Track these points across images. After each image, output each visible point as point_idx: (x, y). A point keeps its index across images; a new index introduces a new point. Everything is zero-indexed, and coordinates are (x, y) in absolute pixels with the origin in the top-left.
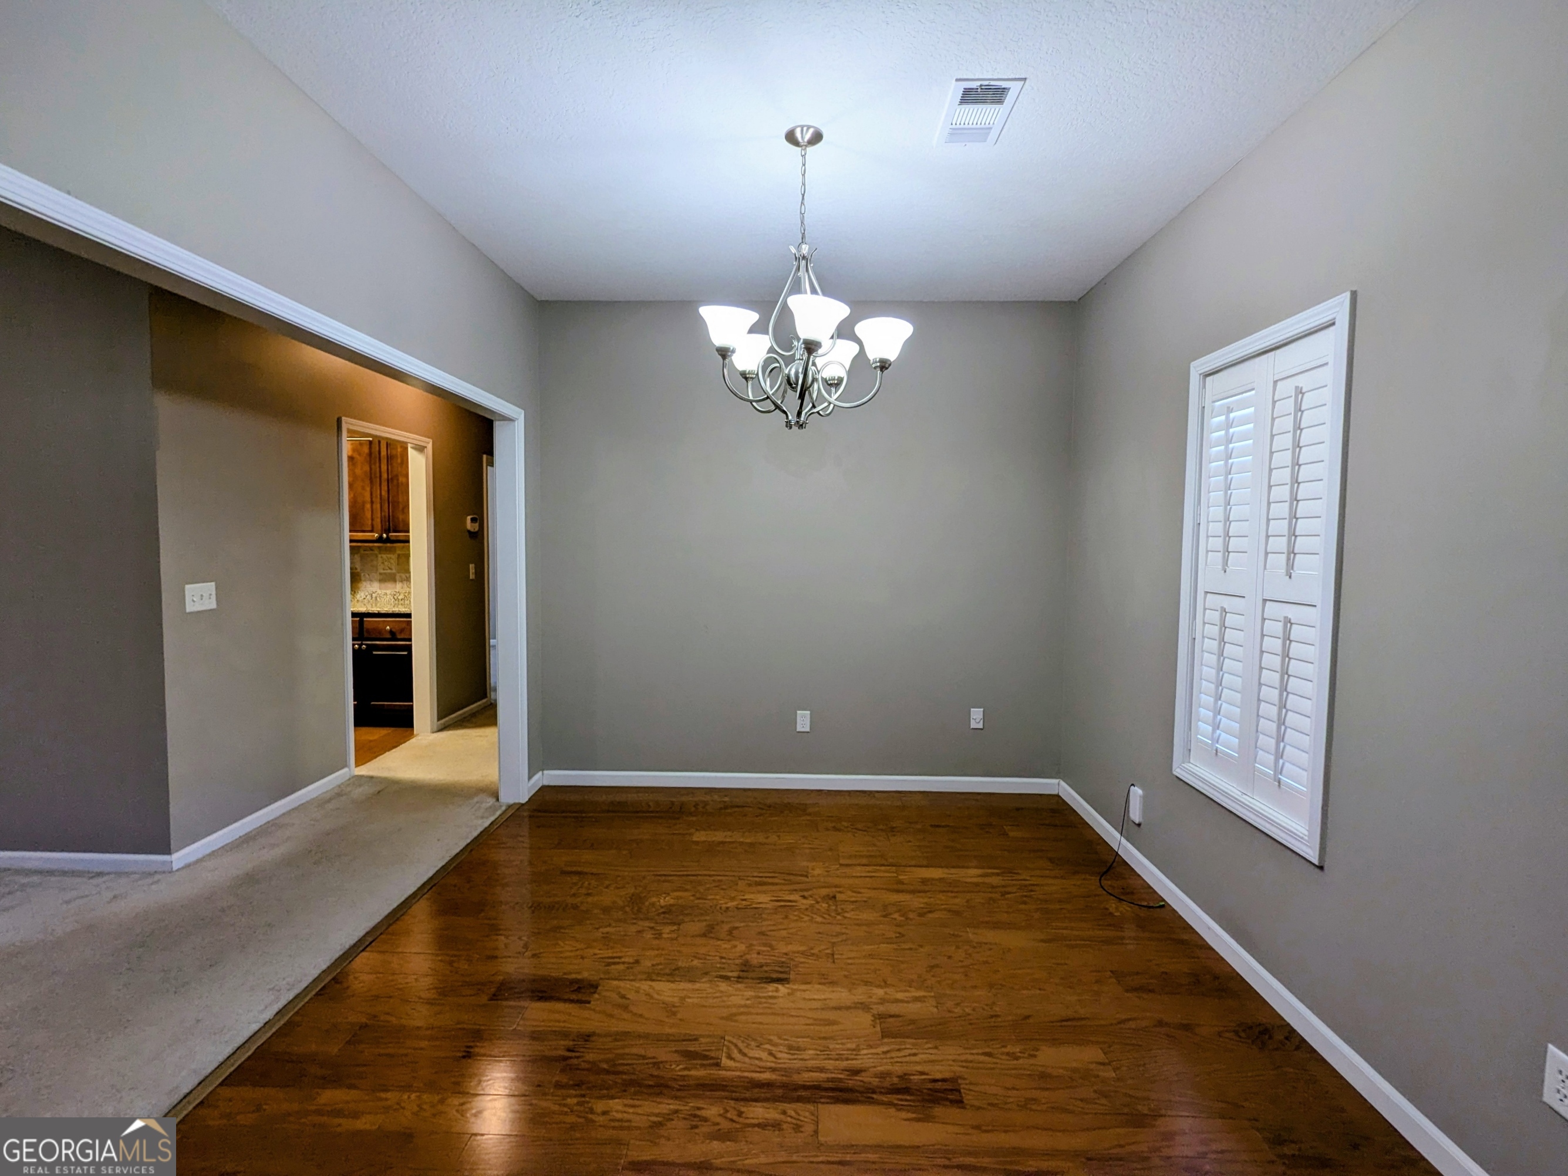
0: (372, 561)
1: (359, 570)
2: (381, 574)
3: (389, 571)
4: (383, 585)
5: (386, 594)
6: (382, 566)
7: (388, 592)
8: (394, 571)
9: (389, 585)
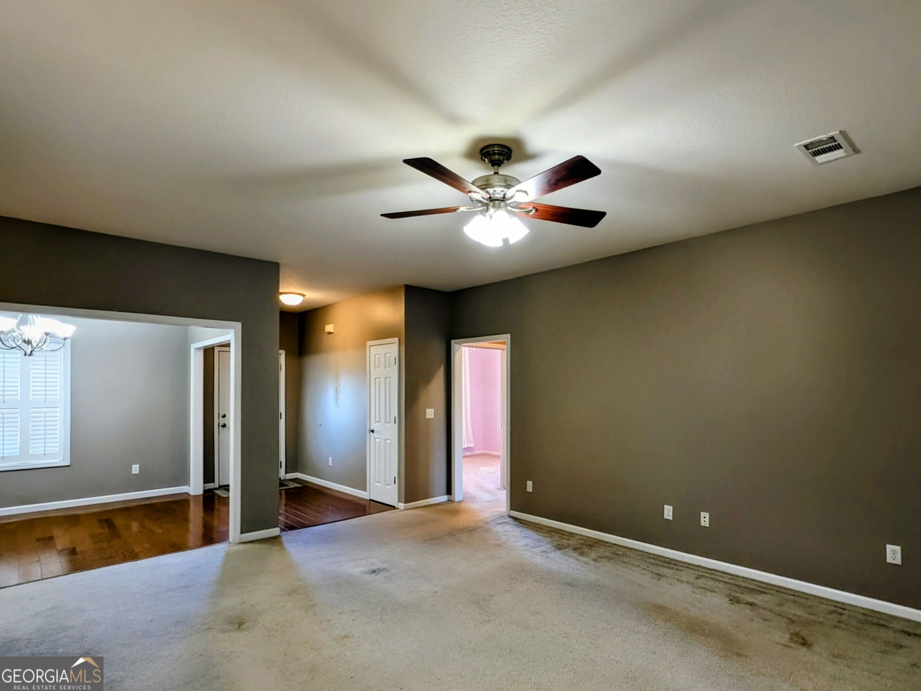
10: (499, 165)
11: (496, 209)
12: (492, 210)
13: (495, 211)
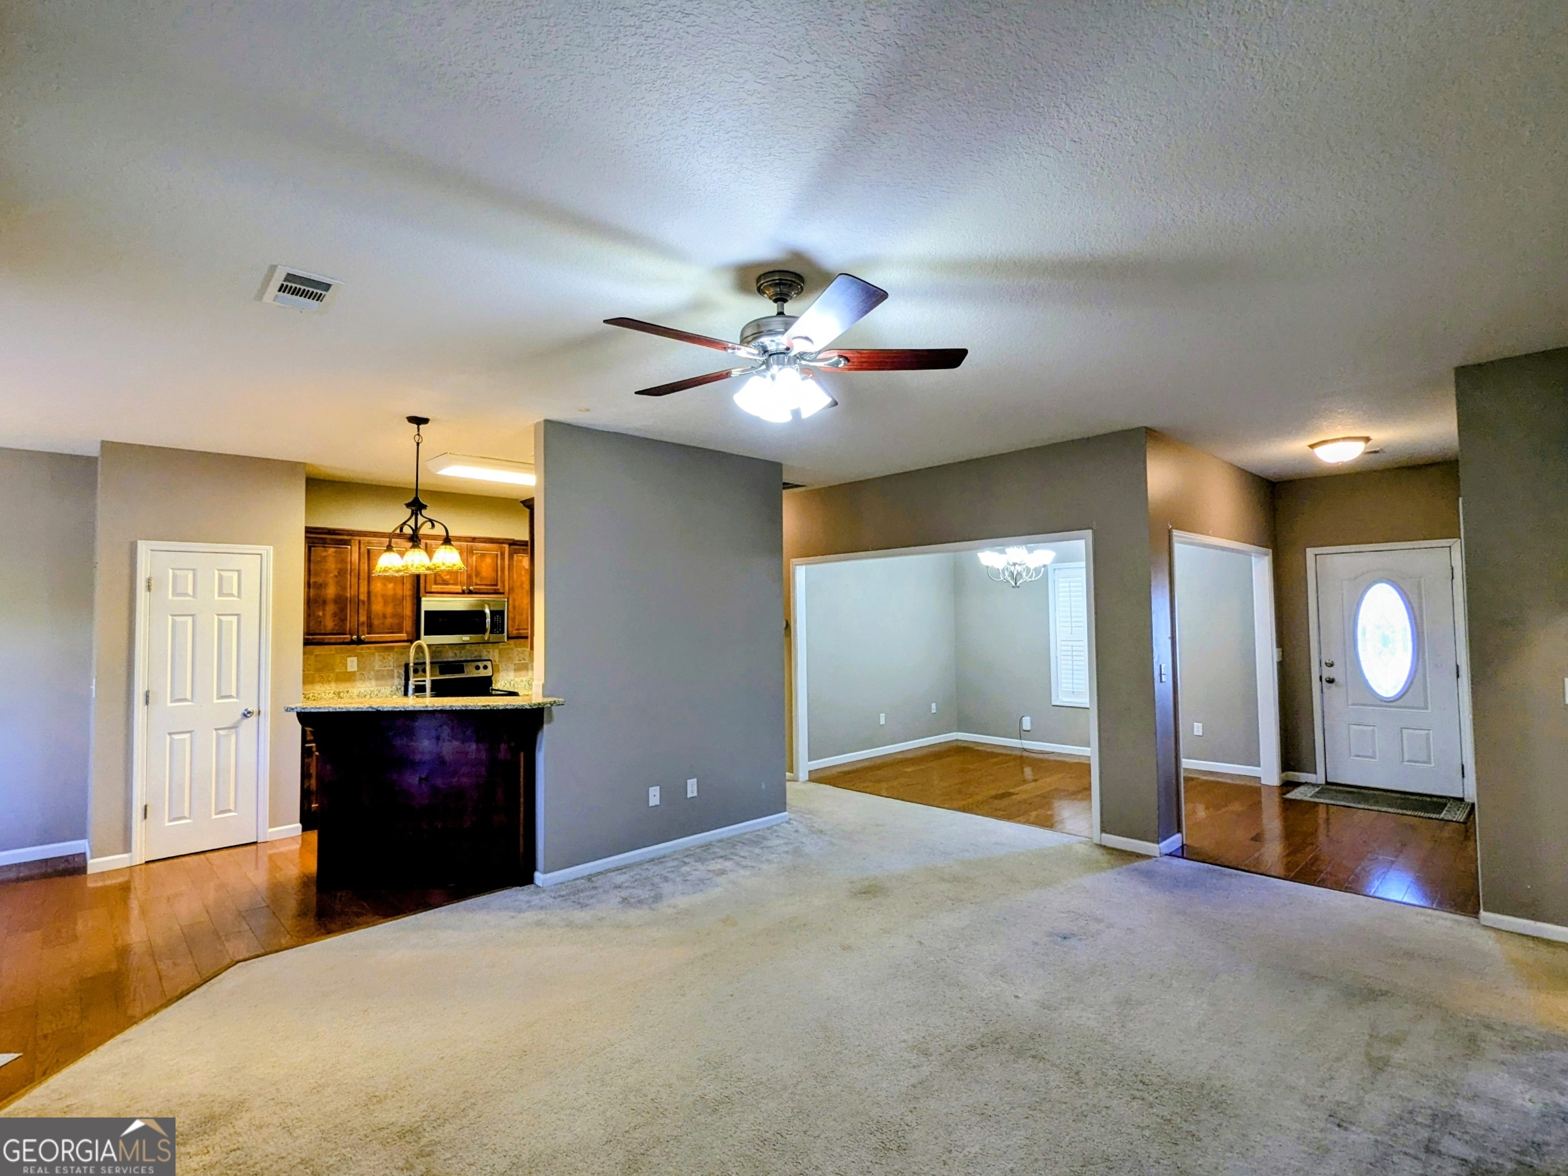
0: (509, 654)
1: (497, 663)
2: (515, 664)
3: (523, 661)
4: (518, 673)
5: (522, 681)
6: (517, 658)
7: (524, 679)
8: (527, 661)
9: (523, 673)
10: (785, 301)
11: (780, 367)
12: (775, 369)
13: (780, 369)
